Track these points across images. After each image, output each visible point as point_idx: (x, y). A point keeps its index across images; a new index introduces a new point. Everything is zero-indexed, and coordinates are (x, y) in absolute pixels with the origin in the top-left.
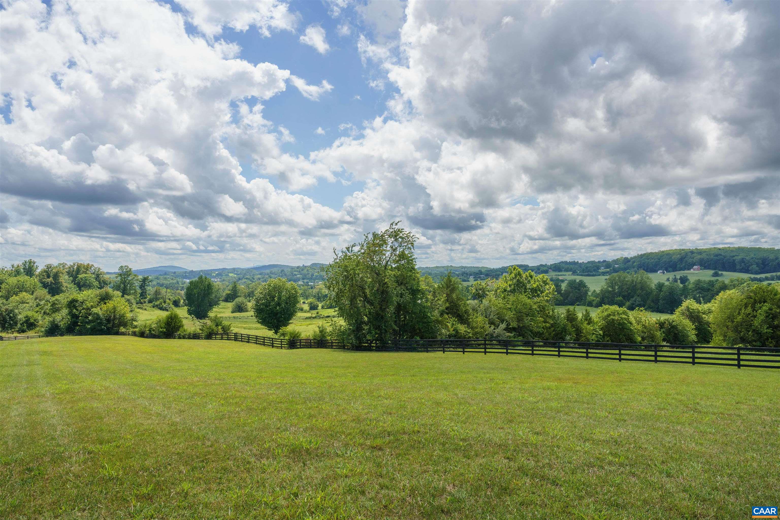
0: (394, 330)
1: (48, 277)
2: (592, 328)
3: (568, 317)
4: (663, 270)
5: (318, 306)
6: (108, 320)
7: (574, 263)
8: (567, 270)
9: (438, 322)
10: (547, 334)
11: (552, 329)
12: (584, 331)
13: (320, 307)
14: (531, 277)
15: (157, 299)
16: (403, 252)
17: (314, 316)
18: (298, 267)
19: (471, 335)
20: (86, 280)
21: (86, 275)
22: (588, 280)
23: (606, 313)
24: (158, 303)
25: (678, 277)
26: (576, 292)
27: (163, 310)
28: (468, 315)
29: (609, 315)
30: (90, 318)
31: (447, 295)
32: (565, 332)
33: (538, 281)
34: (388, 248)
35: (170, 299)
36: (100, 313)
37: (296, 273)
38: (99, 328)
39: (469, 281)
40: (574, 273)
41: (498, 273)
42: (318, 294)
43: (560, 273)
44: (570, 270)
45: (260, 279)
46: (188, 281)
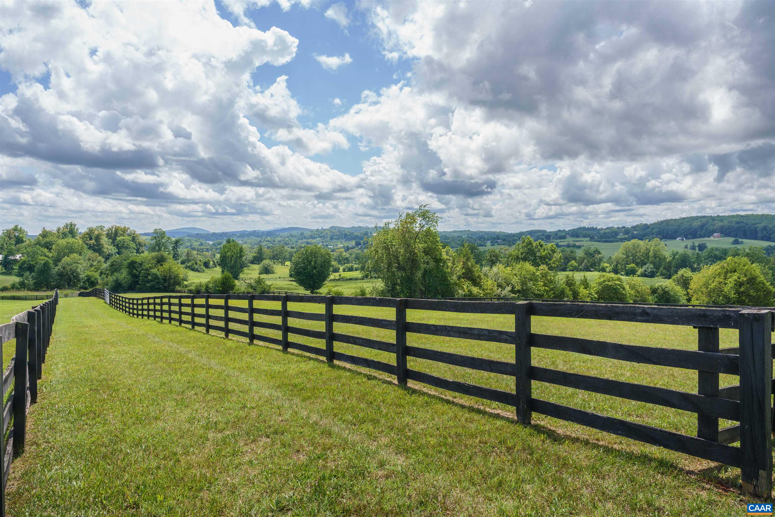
0: (421, 290)
1: (91, 239)
2: (588, 292)
3: (567, 282)
4: (682, 237)
5: (339, 269)
6: (165, 280)
7: (593, 229)
8: (585, 236)
9: (456, 284)
10: (546, 296)
11: (552, 292)
12: (581, 295)
13: (341, 270)
14: (541, 246)
15: (189, 261)
16: (429, 229)
17: (337, 278)
18: (317, 230)
19: (482, 295)
20: (124, 242)
21: (124, 238)
22: (603, 247)
23: (602, 280)
24: (190, 264)
25: (697, 244)
26: (591, 259)
27: (195, 271)
28: (480, 280)
29: (604, 281)
30: (149, 277)
31: (463, 262)
32: (563, 295)
33: (547, 249)
34: (418, 225)
35: (200, 261)
36: (158, 273)
37: (316, 236)
38: (157, 287)
39: (485, 246)
40: (592, 239)
41: (515, 238)
42: (339, 257)
43: (577, 239)
44: (588, 236)
45: (280, 242)
46: (212, 243)
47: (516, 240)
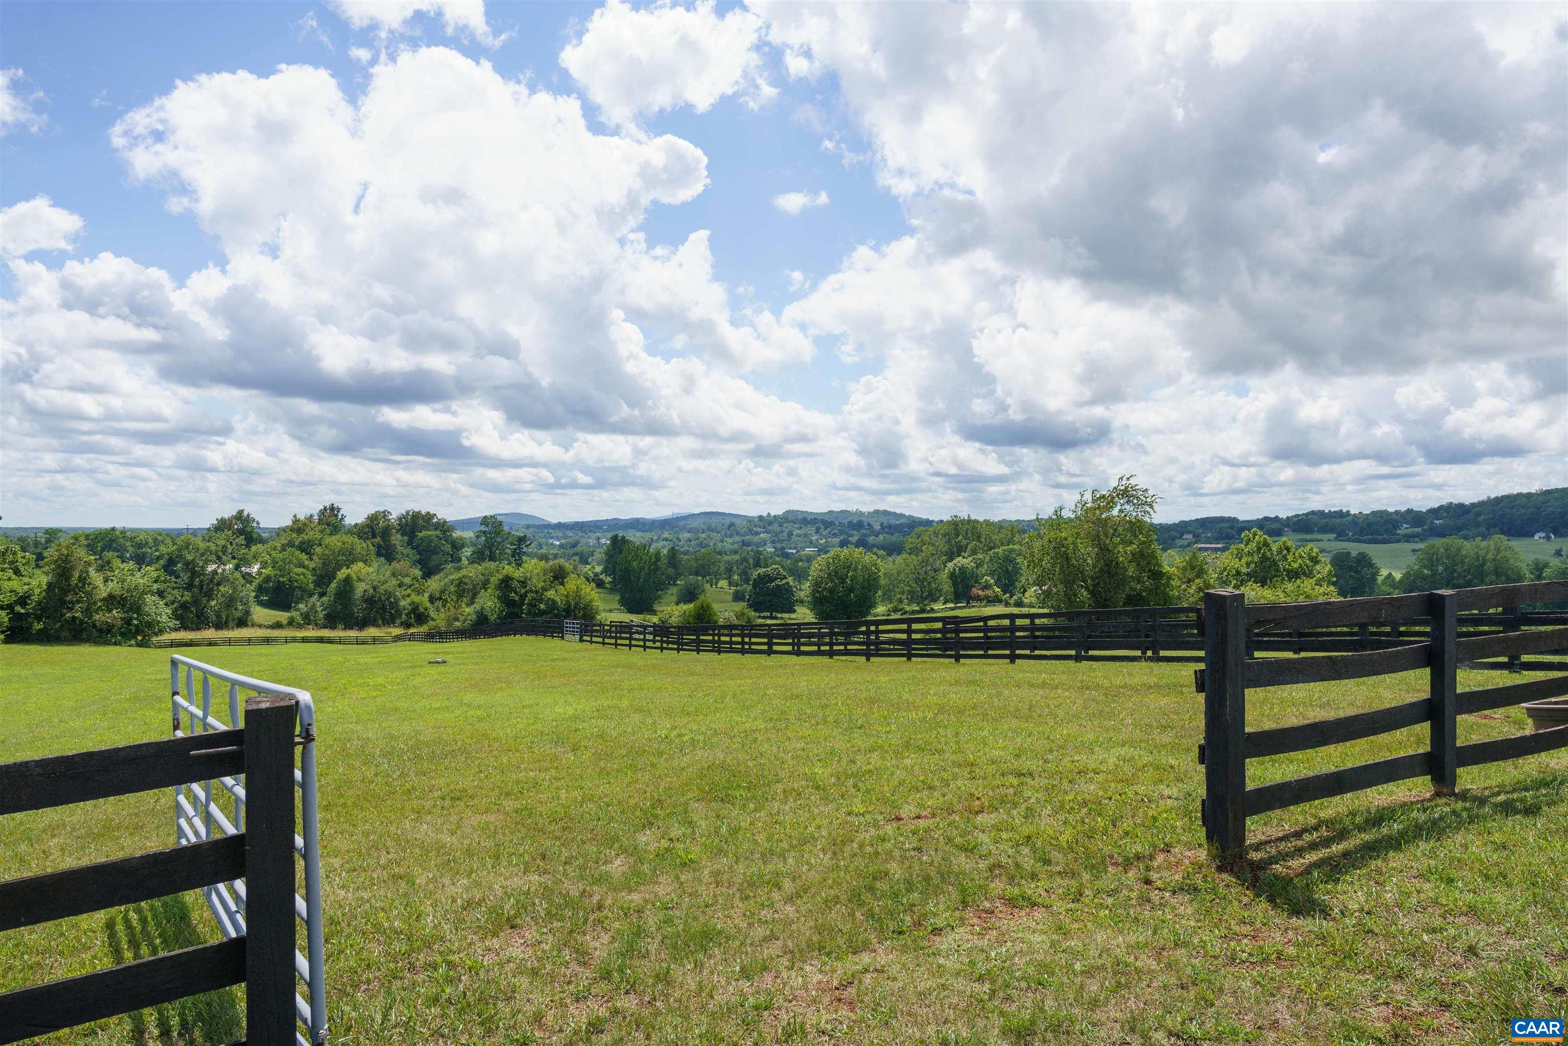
1: (375, 535)
4: (1547, 533)
7: (1340, 514)
8: (1324, 530)
14: (1289, 549)
18: (761, 518)
20: (431, 541)
21: (429, 533)
22: (1374, 551)
26: (1351, 576)
30: (542, 606)
33: (1301, 557)
36: (557, 599)
37: (759, 530)
40: (1341, 535)
41: (1173, 533)
43: (1309, 537)
44: (1331, 530)
45: (690, 541)
46: (558, 543)
47: (1174, 539)
